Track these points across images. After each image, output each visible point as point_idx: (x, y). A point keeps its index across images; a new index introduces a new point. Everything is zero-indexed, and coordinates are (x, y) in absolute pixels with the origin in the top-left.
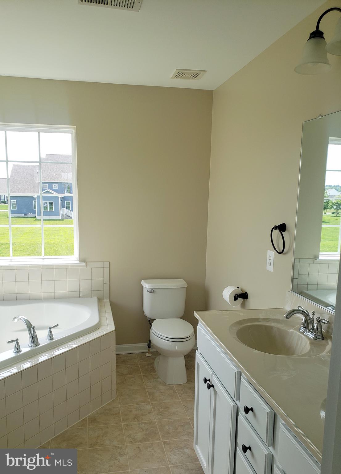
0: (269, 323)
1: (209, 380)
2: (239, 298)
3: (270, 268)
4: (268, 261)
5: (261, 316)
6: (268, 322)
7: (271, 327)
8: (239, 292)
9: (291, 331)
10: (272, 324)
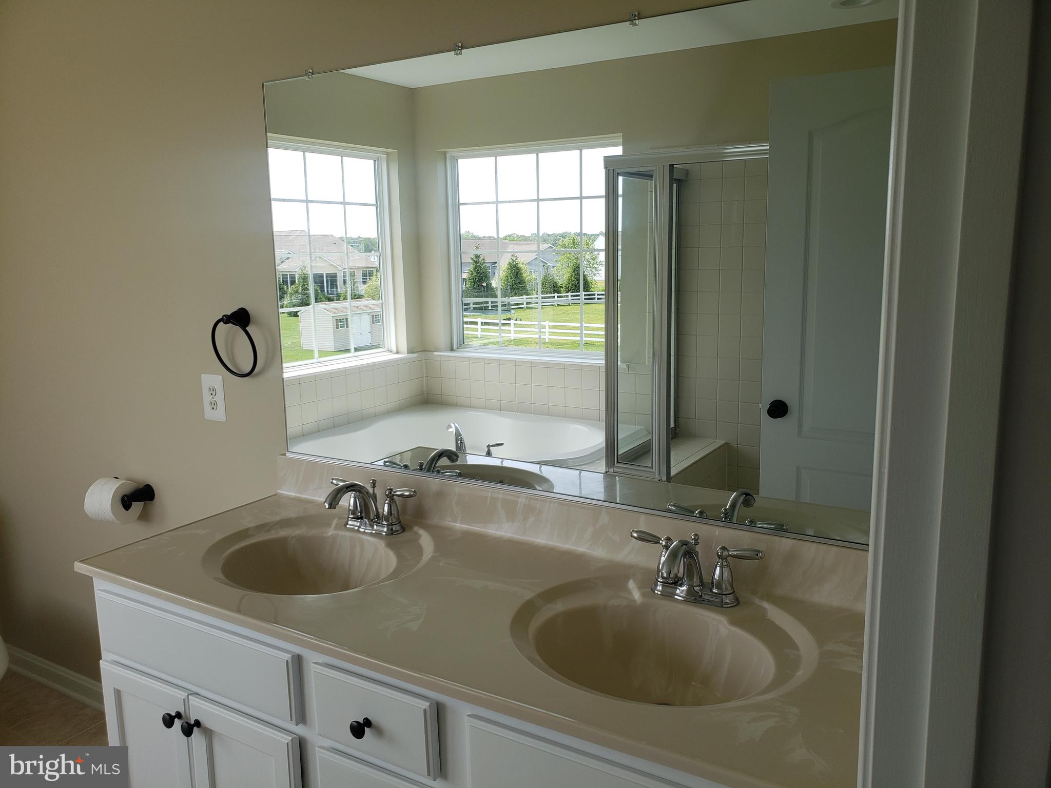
0: (273, 532)
1: (179, 715)
2: (133, 503)
3: (219, 415)
4: (207, 398)
5: (248, 522)
6: (269, 531)
7: (283, 541)
8: (130, 488)
9: (331, 535)
10: (283, 533)
